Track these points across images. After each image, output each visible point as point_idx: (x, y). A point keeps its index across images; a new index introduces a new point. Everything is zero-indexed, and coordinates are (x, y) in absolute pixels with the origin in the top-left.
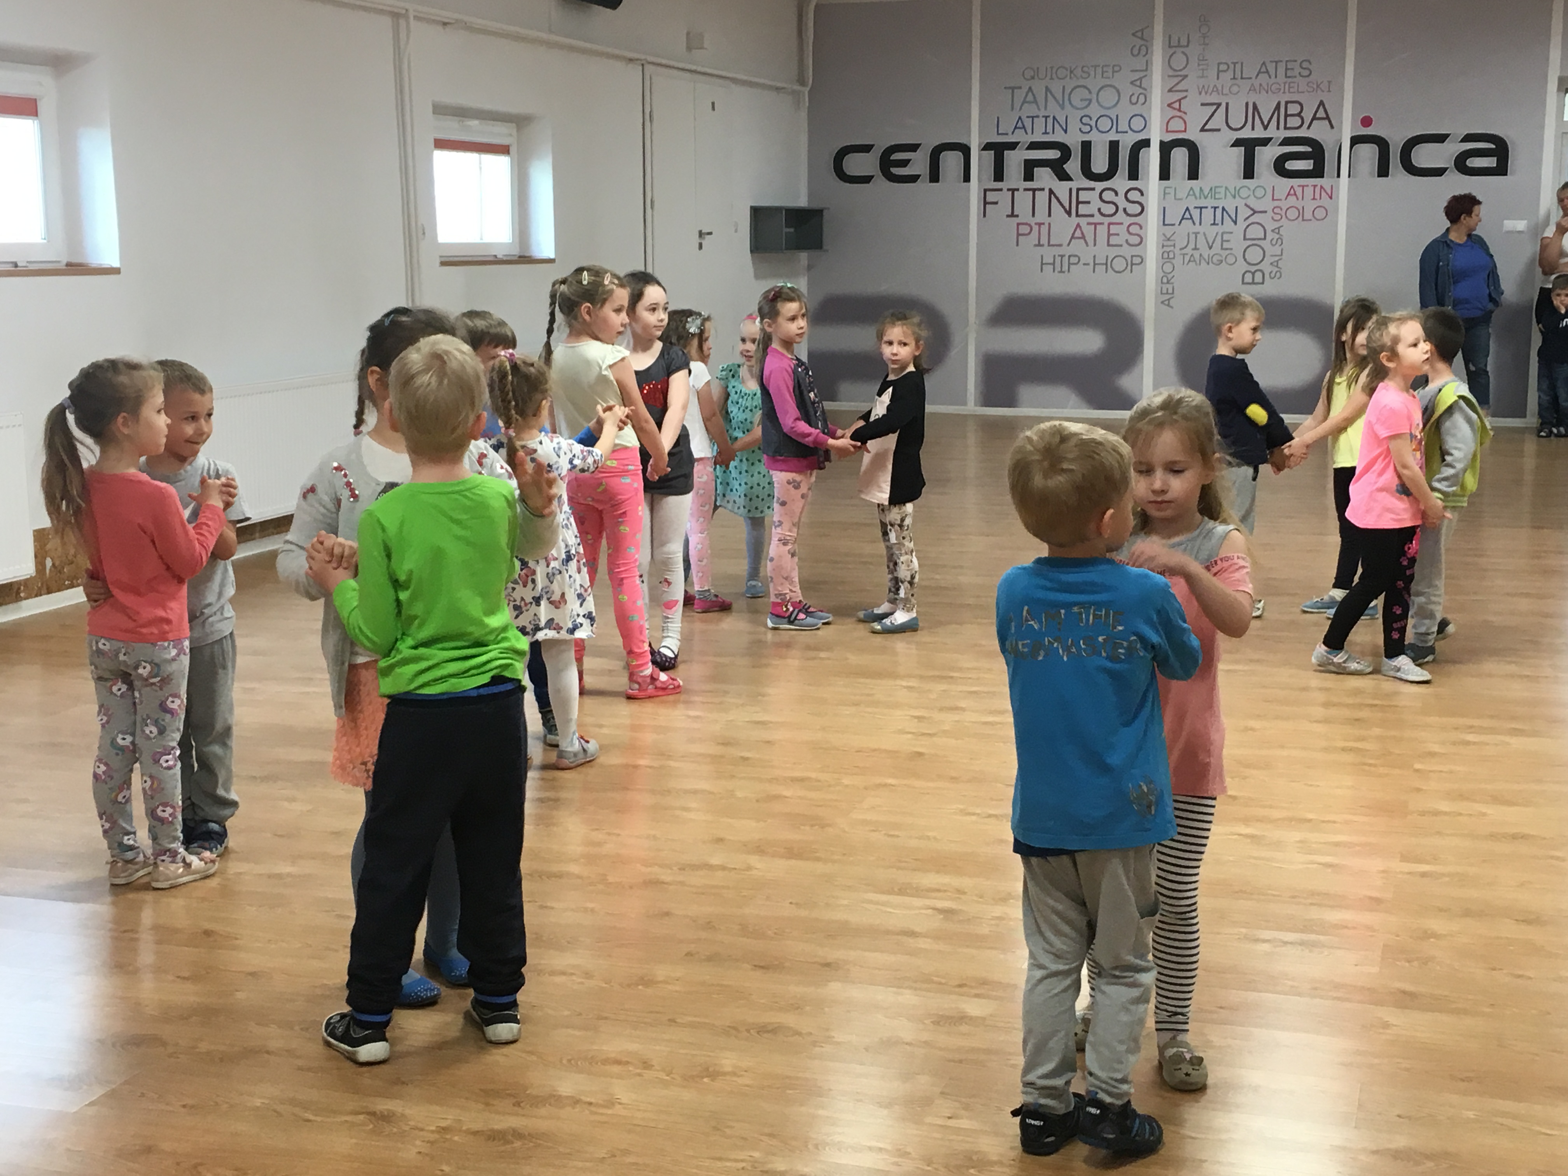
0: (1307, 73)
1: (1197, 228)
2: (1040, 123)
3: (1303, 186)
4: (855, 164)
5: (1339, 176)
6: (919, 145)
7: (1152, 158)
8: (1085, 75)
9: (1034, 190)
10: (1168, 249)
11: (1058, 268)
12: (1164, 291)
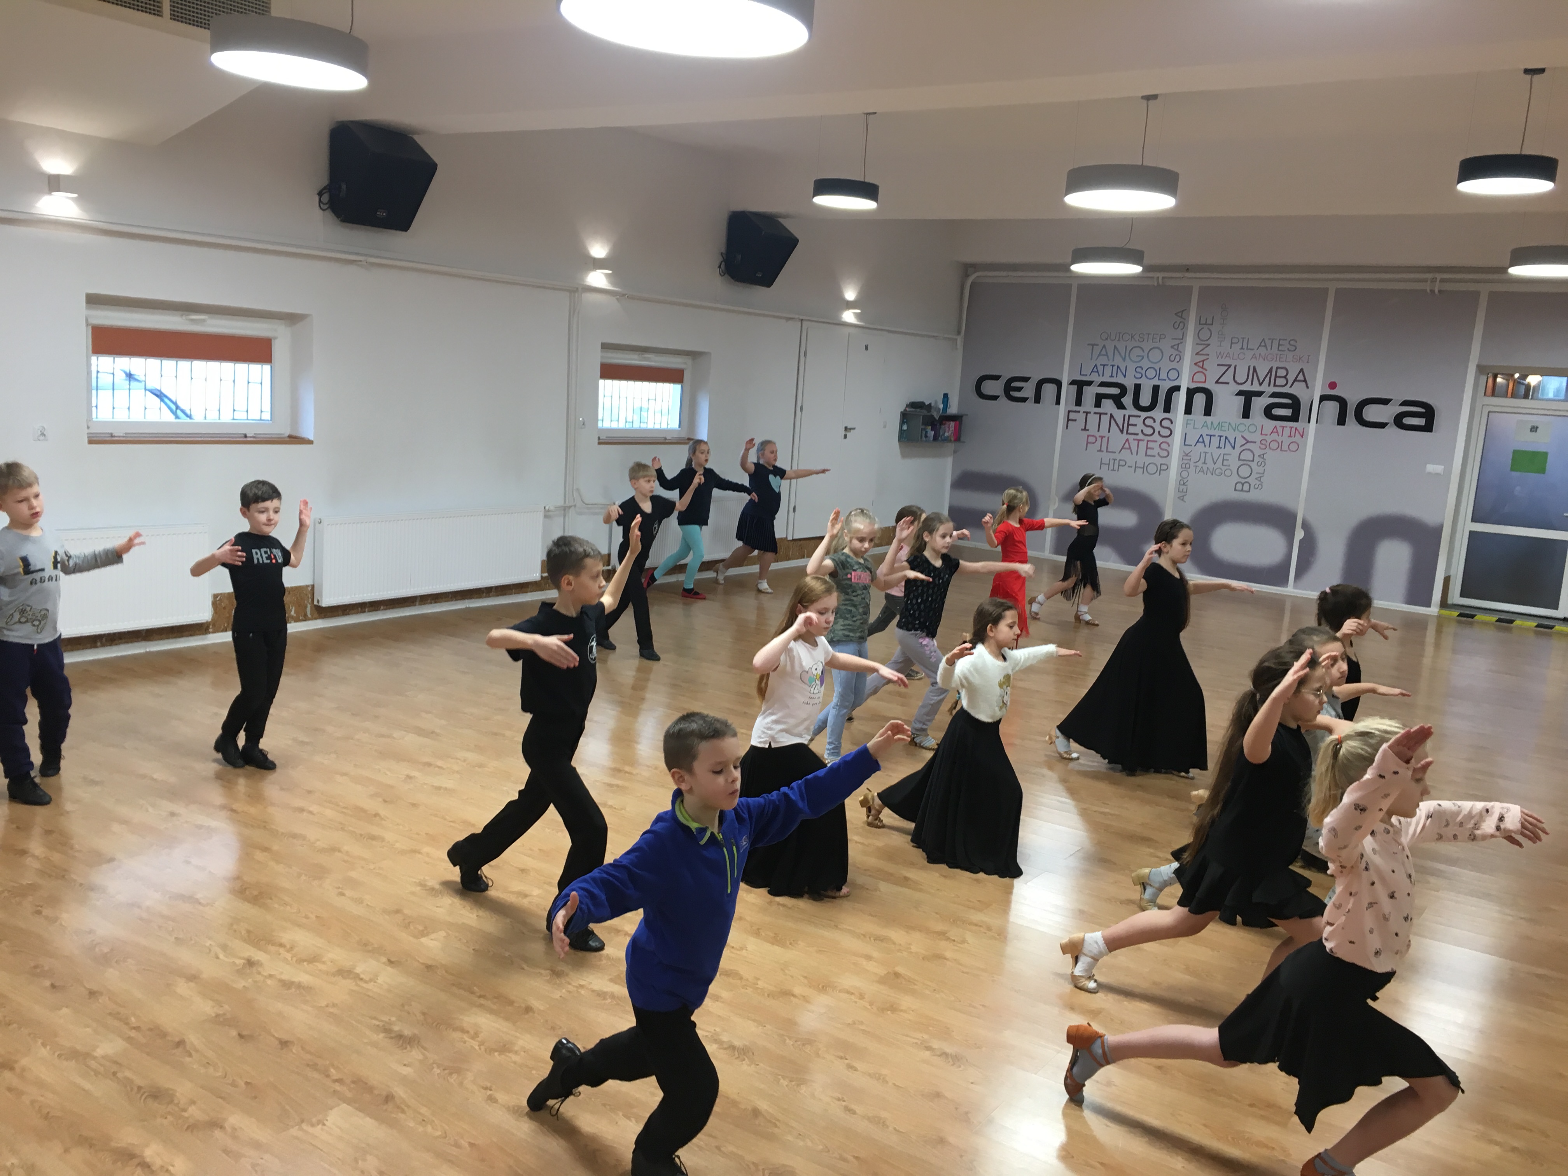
0: (1293, 348)
1: (1207, 449)
2: (1108, 370)
3: (1283, 427)
4: (990, 387)
5: (1309, 422)
6: (1030, 378)
7: (1181, 399)
8: (1141, 340)
9: (1100, 414)
10: (1186, 462)
11: (1111, 467)
12: (1181, 490)
